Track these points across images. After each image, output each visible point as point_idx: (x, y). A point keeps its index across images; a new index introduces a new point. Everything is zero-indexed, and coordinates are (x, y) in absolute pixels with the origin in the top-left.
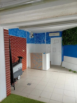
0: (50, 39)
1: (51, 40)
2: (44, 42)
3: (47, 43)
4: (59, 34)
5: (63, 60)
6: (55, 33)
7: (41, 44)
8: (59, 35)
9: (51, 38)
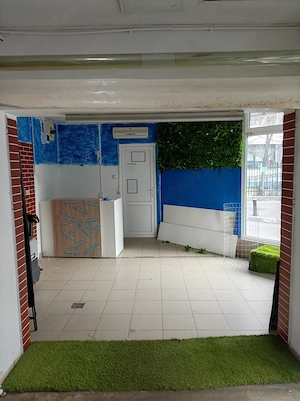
0: (116, 147)
1: (120, 153)
2: (94, 160)
3: (105, 162)
4: (147, 134)
5: (160, 219)
6: (133, 129)
7: (85, 165)
8: (147, 137)
9: (120, 146)
